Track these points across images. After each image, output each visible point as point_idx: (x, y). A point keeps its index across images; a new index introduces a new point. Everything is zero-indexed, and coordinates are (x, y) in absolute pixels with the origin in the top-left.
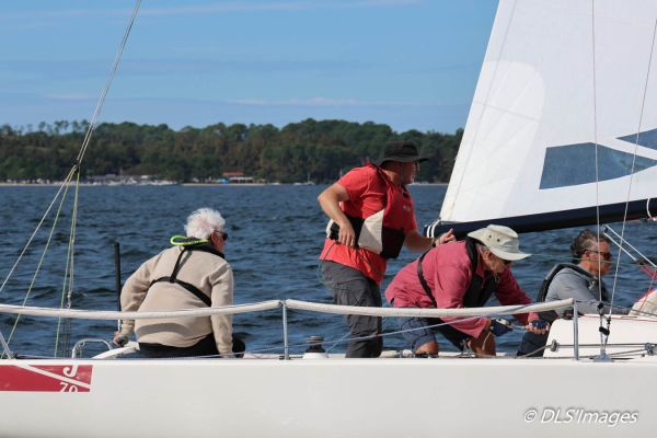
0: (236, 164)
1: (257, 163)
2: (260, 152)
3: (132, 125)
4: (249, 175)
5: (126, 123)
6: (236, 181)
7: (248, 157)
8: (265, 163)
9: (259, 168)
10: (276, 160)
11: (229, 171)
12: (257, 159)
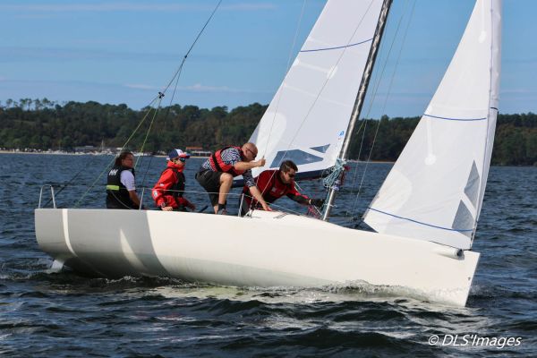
0: (194, 140)
1: (212, 139)
2: (215, 131)
3: (96, 104)
4: (207, 149)
5: (90, 102)
6: (197, 155)
7: (206, 134)
8: (221, 140)
9: (215, 144)
10: (232, 137)
11: (190, 146)
12: (214, 136)
